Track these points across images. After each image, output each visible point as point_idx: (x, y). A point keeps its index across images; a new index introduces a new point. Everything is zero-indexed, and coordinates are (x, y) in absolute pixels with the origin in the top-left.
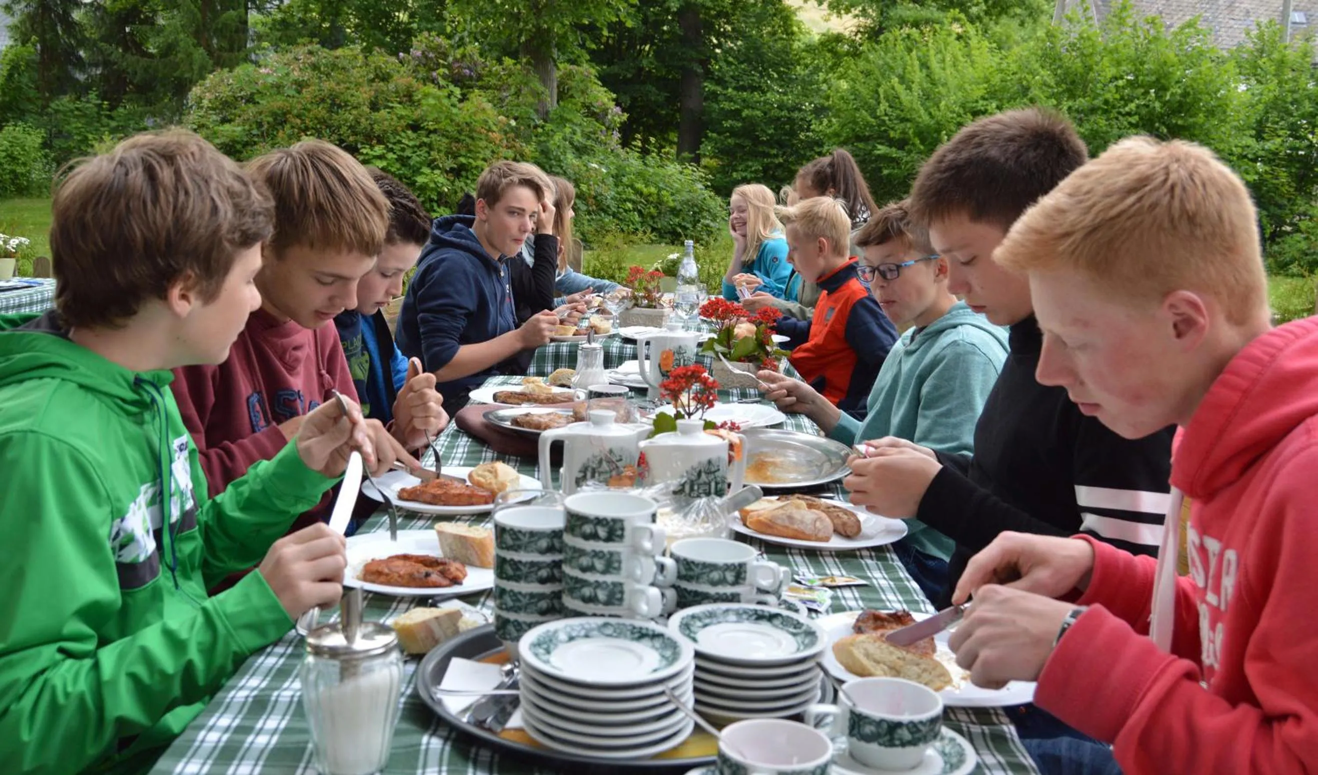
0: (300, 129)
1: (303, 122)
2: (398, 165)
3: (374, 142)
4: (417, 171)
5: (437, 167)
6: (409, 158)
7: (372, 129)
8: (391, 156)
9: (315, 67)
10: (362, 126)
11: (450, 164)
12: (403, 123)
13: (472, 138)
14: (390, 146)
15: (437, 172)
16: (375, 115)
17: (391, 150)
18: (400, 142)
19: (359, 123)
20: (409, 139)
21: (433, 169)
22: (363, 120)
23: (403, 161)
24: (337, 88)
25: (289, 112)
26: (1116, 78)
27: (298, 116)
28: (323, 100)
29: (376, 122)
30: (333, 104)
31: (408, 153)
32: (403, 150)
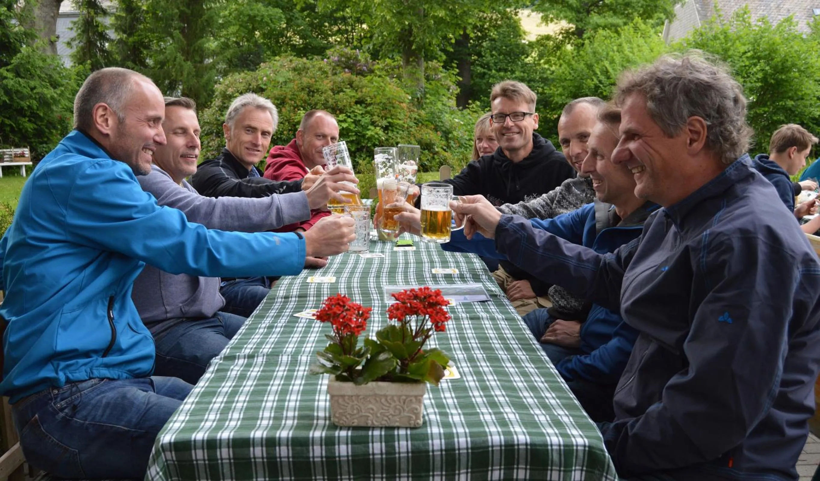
0: (294, 106)
1: (295, 103)
2: (354, 125)
3: (338, 112)
4: (366, 128)
5: (378, 126)
6: (360, 121)
7: (337, 105)
8: (349, 120)
9: (295, 69)
10: (330, 103)
11: (384, 123)
12: (354, 100)
13: (394, 107)
14: (349, 114)
15: (378, 128)
16: (337, 97)
17: (349, 117)
18: (353, 112)
19: (328, 102)
20: (359, 109)
21: (375, 127)
22: (330, 100)
23: (356, 123)
24: (310, 81)
25: (285, 97)
26: (745, 53)
27: (291, 100)
28: (303, 89)
29: (338, 100)
30: (310, 91)
31: (359, 118)
32: (356, 116)
